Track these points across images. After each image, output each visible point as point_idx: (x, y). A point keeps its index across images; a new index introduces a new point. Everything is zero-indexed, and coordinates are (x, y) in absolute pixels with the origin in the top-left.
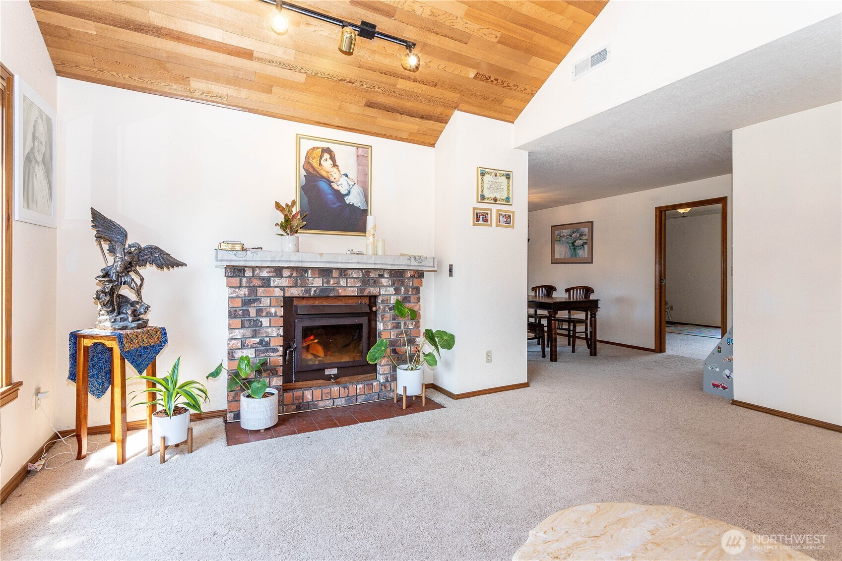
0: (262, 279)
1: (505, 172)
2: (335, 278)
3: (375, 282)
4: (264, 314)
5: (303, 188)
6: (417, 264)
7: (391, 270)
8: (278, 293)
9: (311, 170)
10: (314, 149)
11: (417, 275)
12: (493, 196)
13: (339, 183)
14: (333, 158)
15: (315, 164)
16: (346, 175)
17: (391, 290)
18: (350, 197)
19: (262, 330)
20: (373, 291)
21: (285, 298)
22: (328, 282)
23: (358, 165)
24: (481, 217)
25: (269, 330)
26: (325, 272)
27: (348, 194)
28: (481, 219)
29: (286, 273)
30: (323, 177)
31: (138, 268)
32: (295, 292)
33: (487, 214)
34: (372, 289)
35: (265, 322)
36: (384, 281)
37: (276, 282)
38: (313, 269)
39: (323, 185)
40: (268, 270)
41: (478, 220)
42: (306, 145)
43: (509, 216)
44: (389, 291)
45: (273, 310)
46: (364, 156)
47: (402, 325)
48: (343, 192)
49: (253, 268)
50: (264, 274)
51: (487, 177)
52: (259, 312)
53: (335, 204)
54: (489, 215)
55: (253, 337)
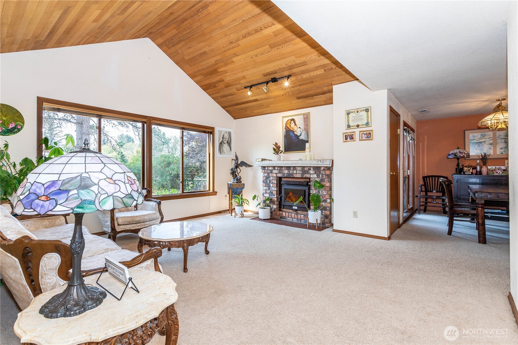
0: (270, 170)
1: (364, 109)
2: (292, 170)
3: (307, 172)
4: (271, 182)
5: (285, 136)
6: (321, 164)
7: (314, 167)
8: (275, 175)
9: (287, 129)
10: (288, 121)
11: (326, 169)
12: (356, 124)
13: (297, 132)
14: (295, 122)
15: (288, 126)
16: (300, 128)
17: (315, 176)
18: (301, 136)
19: (271, 188)
20: (308, 176)
21: (277, 177)
22: (290, 172)
23: (304, 122)
24: (349, 137)
25: (272, 188)
26: (288, 168)
27: (301, 135)
28: (348, 138)
29: (276, 168)
30: (292, 131)
31: (239, 167)
32: (280, 175)
33: (353, 135)
34: (307, 175)
35: (271, 185)
36: (312, 172)
37: (274, 171)
38: (284, 167)
39: (291, 134)
40: (271, 167)
41: (346, 139)
42: (286, 120)
43: (370, 134)
44: (314, 176)
45: (273, 181)
46: (307, 118)
47: (321, 192)
48: (299, 134)
49: (268, 167)
50: (270, 169)
51: (351, 115)
52: (270, 181)
53: (296, 140)
54: (354, 135)
55: (268, 190)
